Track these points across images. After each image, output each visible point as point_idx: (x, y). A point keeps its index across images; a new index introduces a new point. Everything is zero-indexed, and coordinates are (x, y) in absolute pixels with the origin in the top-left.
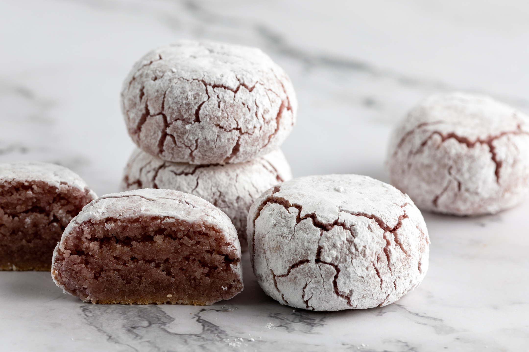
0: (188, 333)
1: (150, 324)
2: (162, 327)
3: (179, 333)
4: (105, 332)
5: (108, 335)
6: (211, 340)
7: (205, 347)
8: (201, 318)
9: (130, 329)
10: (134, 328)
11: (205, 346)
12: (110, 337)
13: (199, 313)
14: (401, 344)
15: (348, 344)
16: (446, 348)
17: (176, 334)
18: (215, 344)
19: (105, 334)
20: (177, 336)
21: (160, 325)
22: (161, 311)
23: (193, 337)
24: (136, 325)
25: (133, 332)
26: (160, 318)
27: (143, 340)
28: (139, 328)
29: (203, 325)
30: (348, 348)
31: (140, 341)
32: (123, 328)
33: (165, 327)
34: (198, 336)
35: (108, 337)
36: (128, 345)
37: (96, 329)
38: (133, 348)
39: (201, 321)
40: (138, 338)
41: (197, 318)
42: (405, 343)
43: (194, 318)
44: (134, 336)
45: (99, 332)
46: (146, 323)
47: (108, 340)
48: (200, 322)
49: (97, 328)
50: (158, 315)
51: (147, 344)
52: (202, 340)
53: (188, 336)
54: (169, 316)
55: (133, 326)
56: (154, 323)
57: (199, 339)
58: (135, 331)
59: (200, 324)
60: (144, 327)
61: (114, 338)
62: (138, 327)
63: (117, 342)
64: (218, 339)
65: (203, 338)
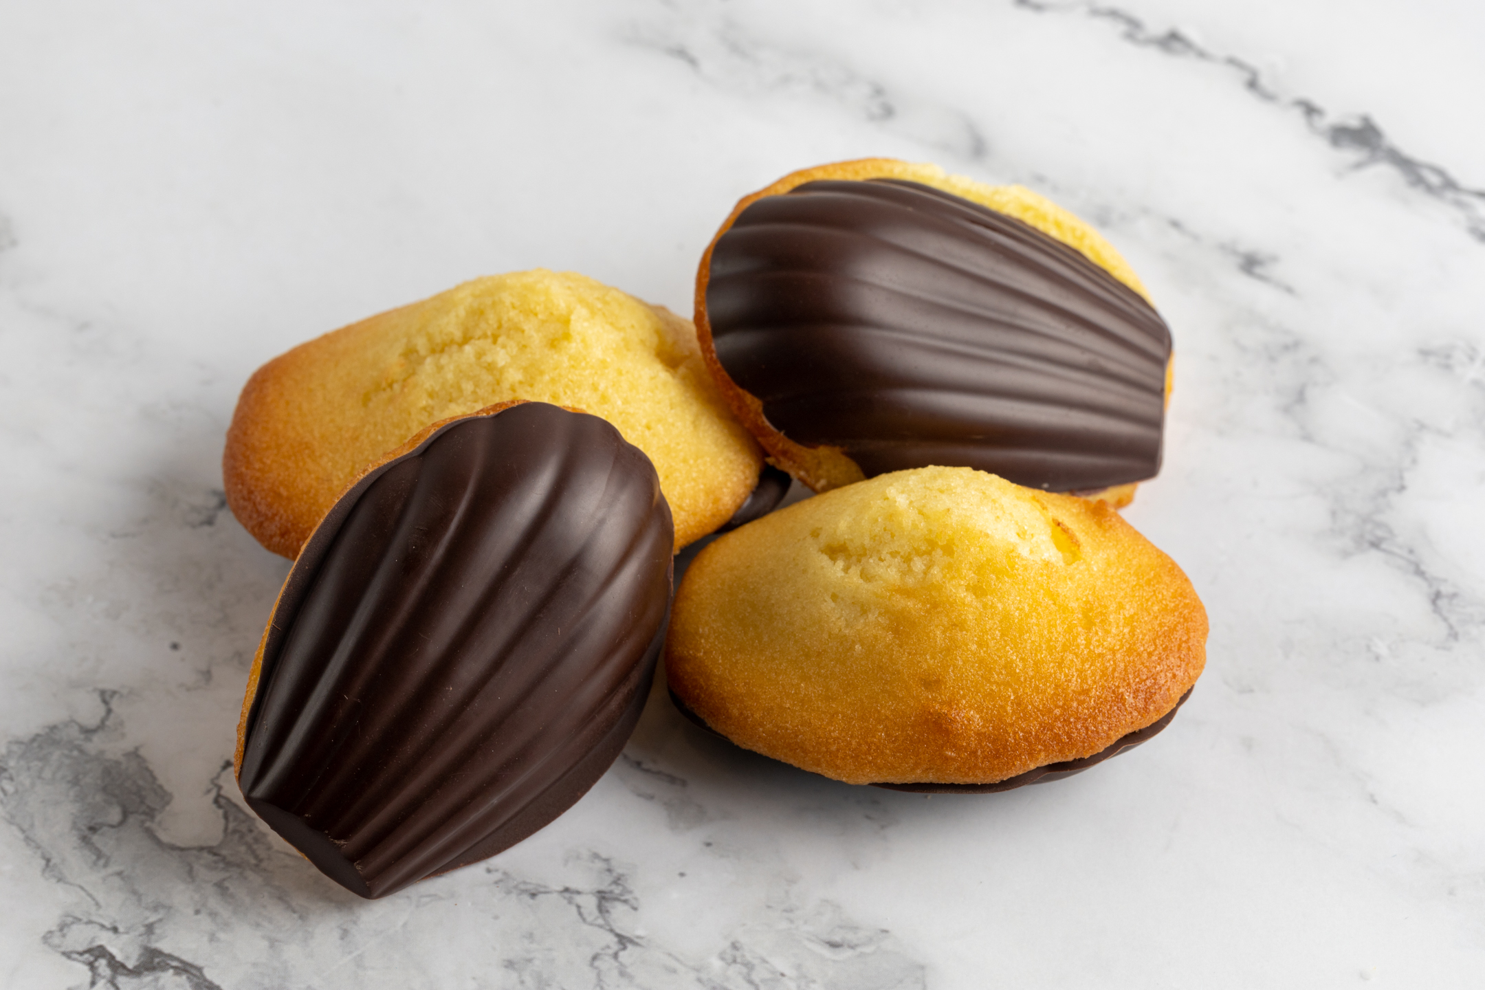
0: (195, 844)
1: (126, 814)
2: (148, 824)
3: (179, 844)
4: (38, 847)
5: (43, 857)
6: (239, 866)
7: (227, 888)
8: (223, 792)
9: (87, 832)
10: (93, 829)
11: (227, 884)
12: (48, 861)
13: (218, 776)
14: (599, 865)
15: (497, 870)
16: (682, 875)
17: (173, 848)
18: (246, 878)
19: (39, 852)
20: (175, 853)
21: (143, 817)
22: (147, 769)
23: (205, 854)
24: (99, 820)
25: (92, 844)
26: (144, 793)
27: (110, 870)
28: (105, 829)
29: (226, 817)
30: (496, 883)
31: (104, 873)
32: (74, 832)
33: (154, 826)
34: (215, 854)
35: (43, 862)
36: (82, 888)
37: (21, 836)
38: (90, 895)
39: (222, 801)
40: (102, 862)
41: (213, 794)
42: (607, 860)
43: (209, 791)
44: (94, 857)
45: (28, 845)
46: (115, 815)
47: (44, 871)
48: (220, 807)
49: (23, 831)
50: (141, 783)
51: (117, 881)
52: (221, 865)
53: (195, 852)
54: (161, 787)
55: (92, 824)
56: (132, 813)
57: (216, 862)
58: (95, 838)
59: (221, 812)
60: (112, 826)
61: (55, 865)
62: (102, 825)
63: (61, 880)
64: (253, 861)
65: (224, 859)
